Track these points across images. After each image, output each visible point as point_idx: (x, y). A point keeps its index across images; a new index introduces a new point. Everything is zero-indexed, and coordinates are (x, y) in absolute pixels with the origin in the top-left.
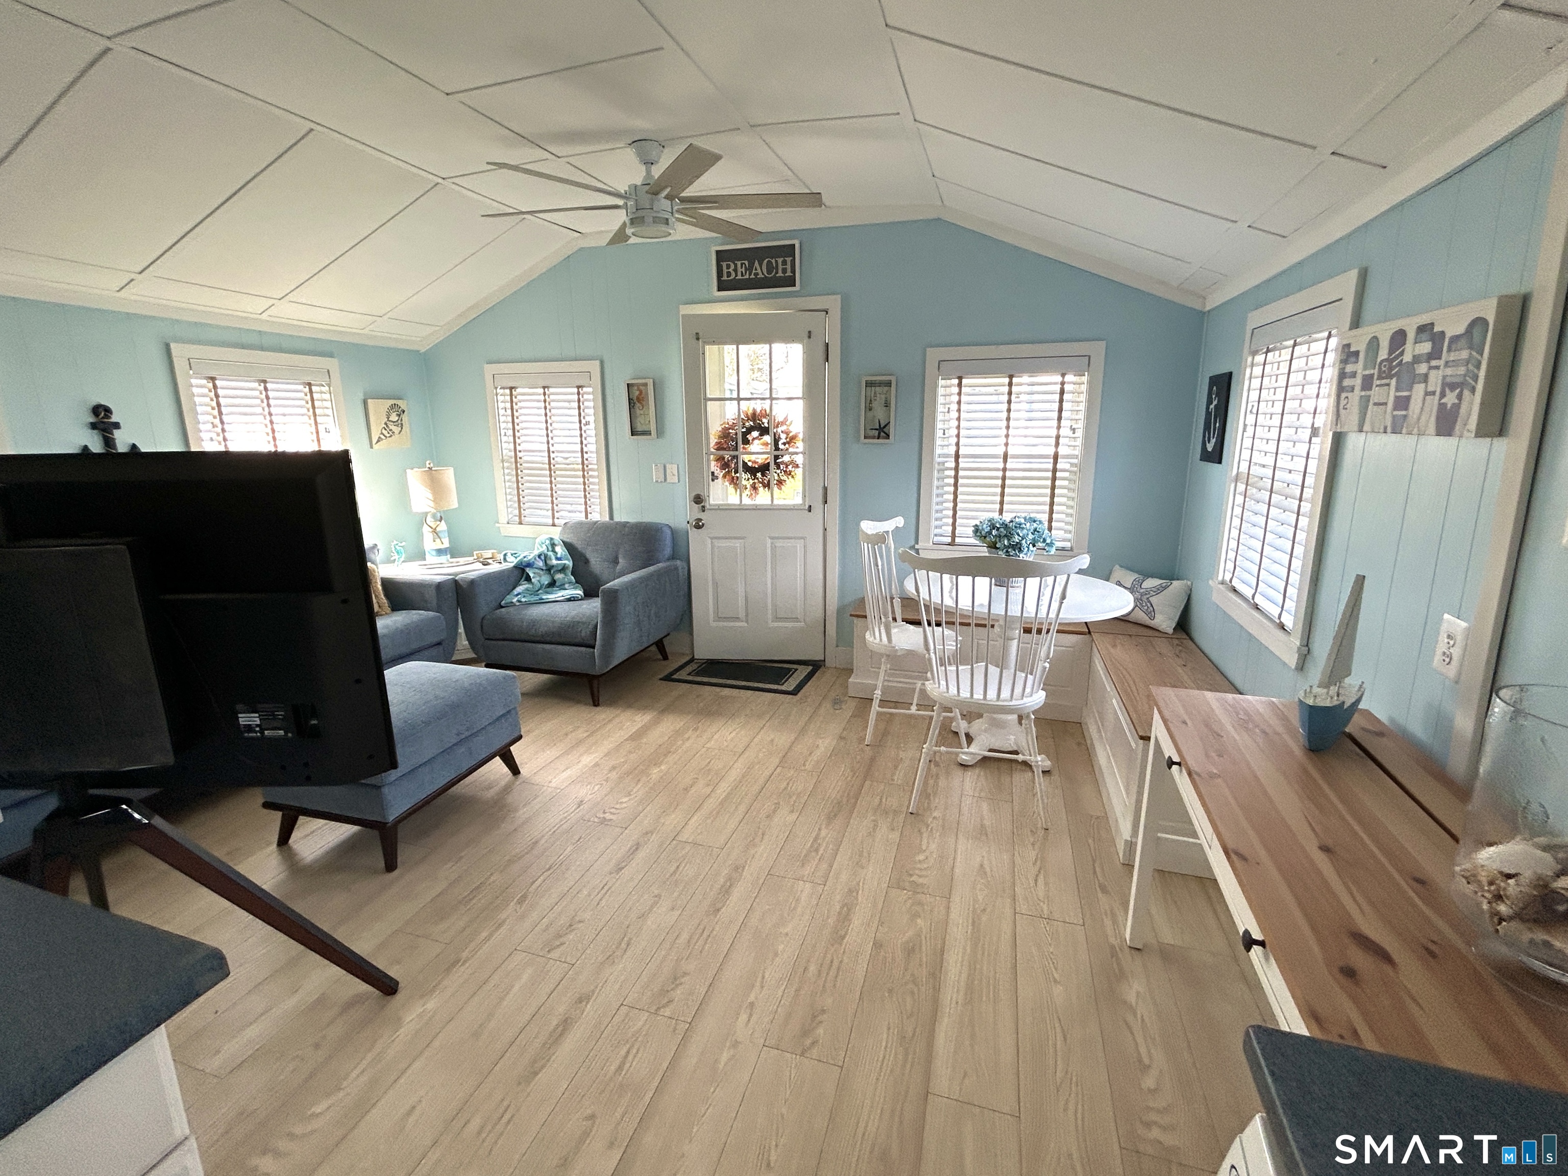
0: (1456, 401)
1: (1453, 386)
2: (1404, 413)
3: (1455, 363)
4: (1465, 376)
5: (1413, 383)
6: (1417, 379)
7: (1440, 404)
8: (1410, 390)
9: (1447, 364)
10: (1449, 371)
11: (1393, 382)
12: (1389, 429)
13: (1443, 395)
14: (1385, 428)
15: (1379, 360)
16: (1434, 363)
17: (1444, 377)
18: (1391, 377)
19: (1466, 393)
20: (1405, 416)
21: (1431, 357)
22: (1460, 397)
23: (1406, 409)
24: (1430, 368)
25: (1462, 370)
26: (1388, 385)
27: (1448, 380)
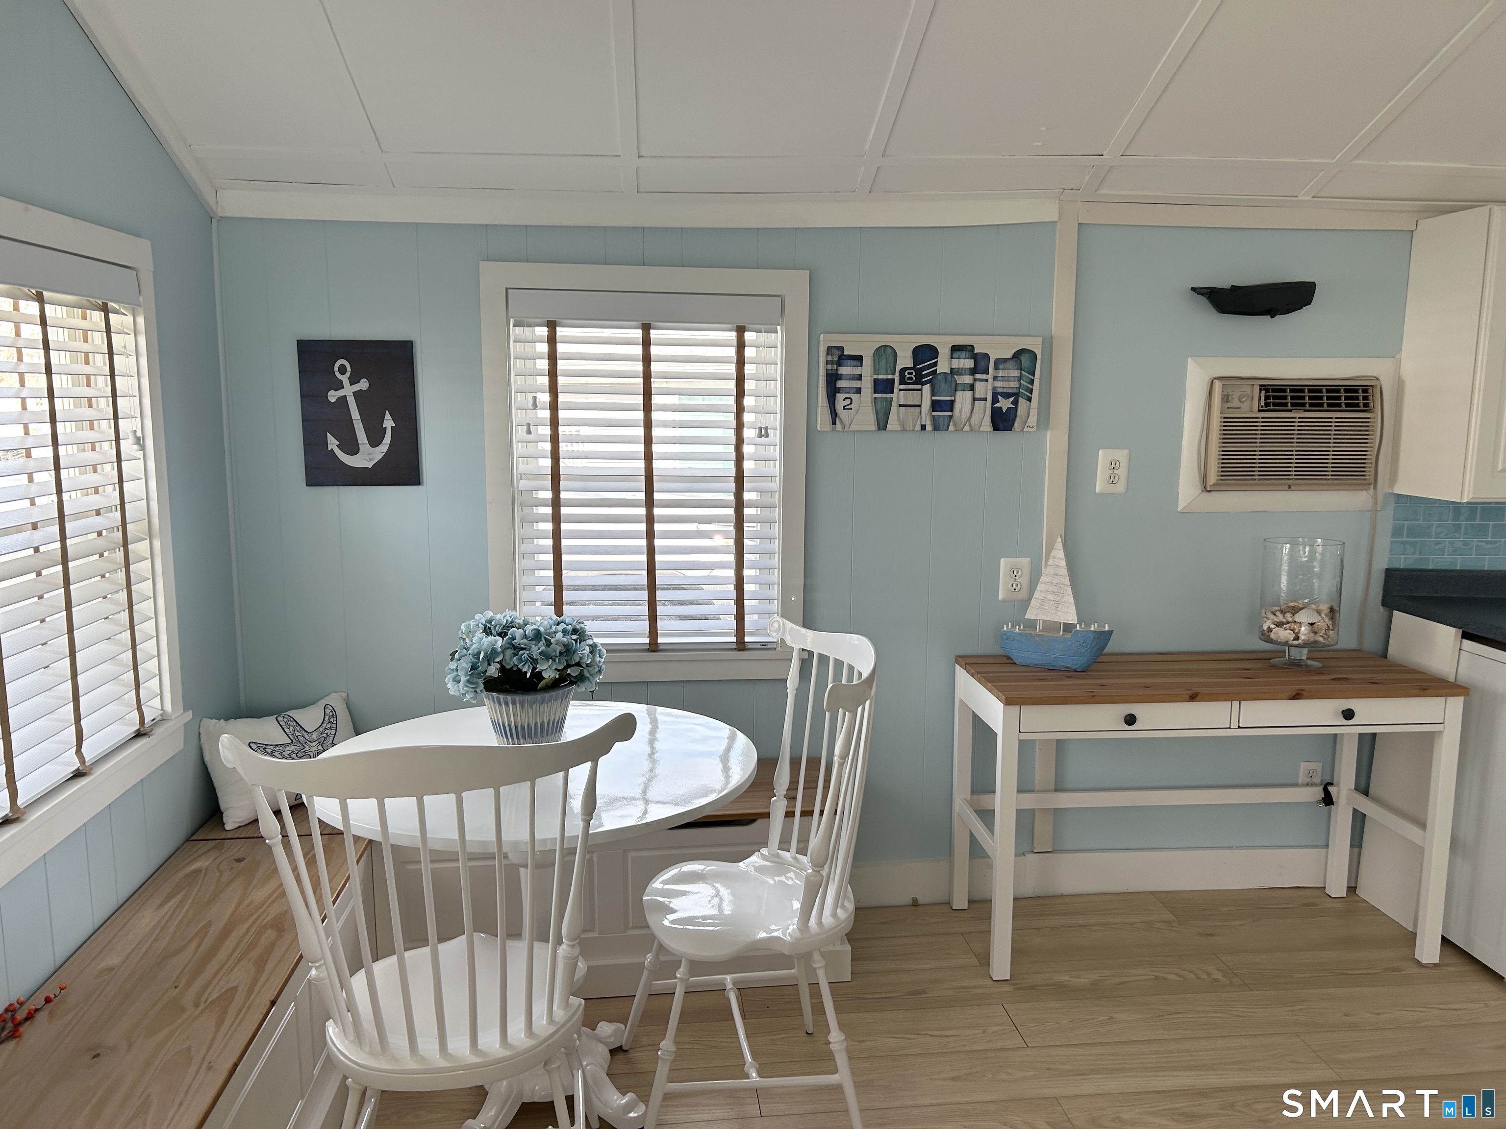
0: (1012, 406)
1: (1006, 396)
2: (949, 413)
3: (1005, 379)
4: (1019, 388)
5: (956, 391)
6: (959, 388)
7: (993, 408)
8: (954, 396)
9: (995, 378)
10: (998, 384)
11: (927, 388)
12: (929, 428)
13: (995, 400)
14: (923, 428)
15: (898, 368)
16: (978, 376)
17: (994, 388)
18: (923, 384)
19: (1022, 402)
20: (951, 417)
21: (973, 371)
22: (1016, 403)
23: (951, 410)
24: (975, 380)
25: (1015, 384)
26: (920, 390)
27: (1000, 390)
